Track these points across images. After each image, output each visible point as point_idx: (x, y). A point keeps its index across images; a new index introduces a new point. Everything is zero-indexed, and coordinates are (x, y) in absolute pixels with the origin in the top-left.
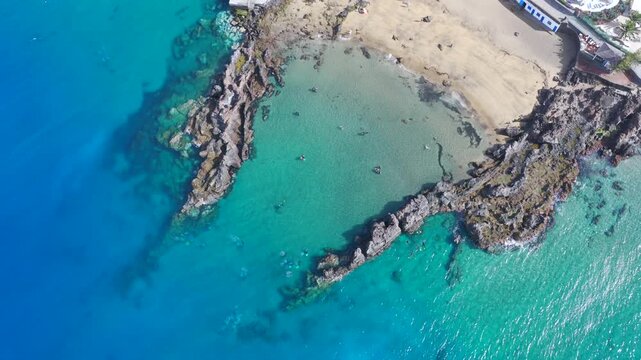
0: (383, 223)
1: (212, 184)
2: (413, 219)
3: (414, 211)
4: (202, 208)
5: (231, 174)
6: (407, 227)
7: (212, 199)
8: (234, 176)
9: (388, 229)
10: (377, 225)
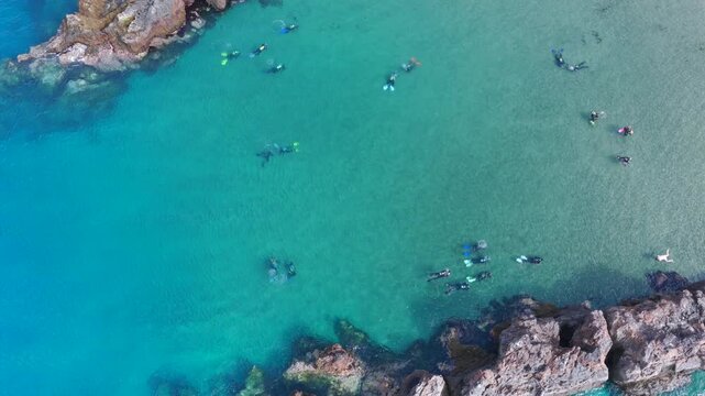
0: (553, 327)
1: (123, 17)
2: (667, 359)
3: (681, 334)
4: (74, 71)
5: (189, 17)
6: (635, 374)
7: (108, 57)
8: (198, 24)
9: (569, 358)
10: (532, 323)
